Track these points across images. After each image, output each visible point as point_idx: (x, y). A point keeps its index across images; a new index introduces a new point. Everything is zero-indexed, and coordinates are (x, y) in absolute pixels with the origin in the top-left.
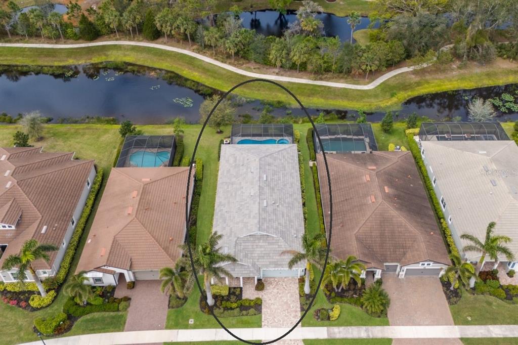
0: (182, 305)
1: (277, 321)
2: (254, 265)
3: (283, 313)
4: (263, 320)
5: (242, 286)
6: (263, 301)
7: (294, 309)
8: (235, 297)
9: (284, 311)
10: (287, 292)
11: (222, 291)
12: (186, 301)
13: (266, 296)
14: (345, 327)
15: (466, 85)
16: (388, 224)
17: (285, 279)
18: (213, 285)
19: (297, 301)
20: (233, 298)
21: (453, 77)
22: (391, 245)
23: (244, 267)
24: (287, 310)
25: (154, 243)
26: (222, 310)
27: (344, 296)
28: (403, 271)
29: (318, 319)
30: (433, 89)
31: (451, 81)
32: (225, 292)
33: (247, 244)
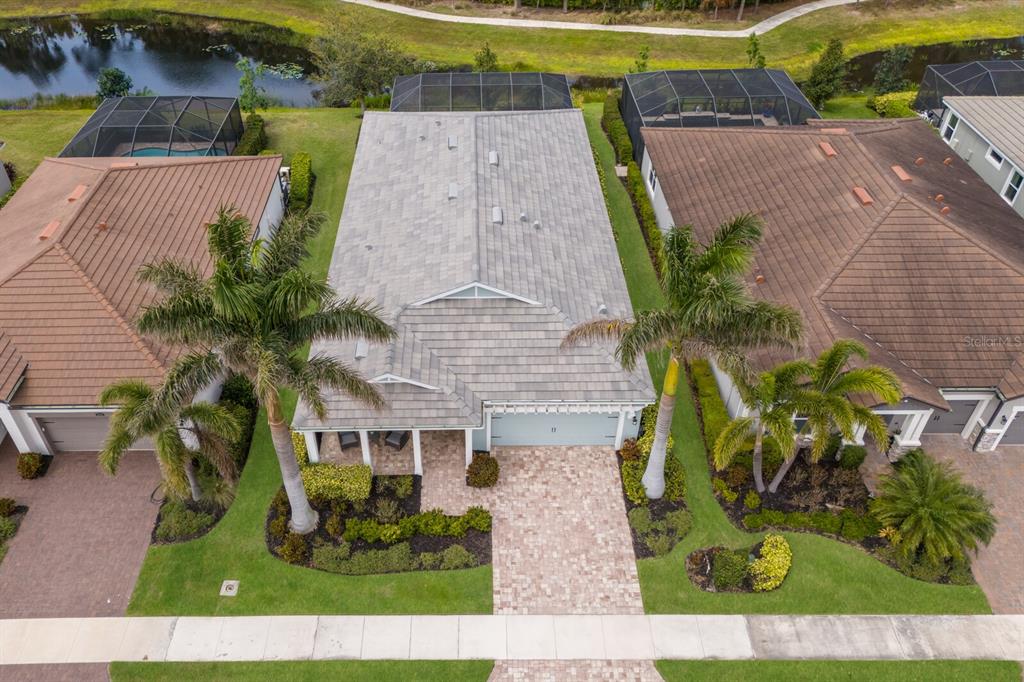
0: (202, 531)
1: (549, 592)
2: (460, 391)
3: (571, 564)
4: (496, 588)
5: (418, 471)
6: (495, 521)
7: (610, 549)
8: (394, 505)
9: (574, 554)
10: (579, 492)
11: (346, 484)
12: (217, 519)
13: (503, 504)
14: (817, 617)
15: (995, 30)
16: (934, 265)
17: (570, 453)
18: (316, 465)
19: (620, 524)
20: (386, 508)
21: (958, 15)
22: (954, 330)
23: (427, 397)
24: (587, 551)
25: (110, 322)
26: (344, 548)
27: (791, 506)
28: (1004, 420)
29: (704, 586)
30: (912, 38)
31: (954, 21)
32: (357, 489)
33: (437, 328)
